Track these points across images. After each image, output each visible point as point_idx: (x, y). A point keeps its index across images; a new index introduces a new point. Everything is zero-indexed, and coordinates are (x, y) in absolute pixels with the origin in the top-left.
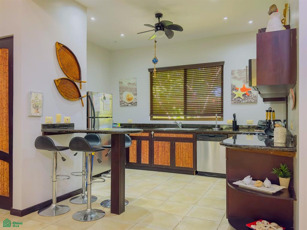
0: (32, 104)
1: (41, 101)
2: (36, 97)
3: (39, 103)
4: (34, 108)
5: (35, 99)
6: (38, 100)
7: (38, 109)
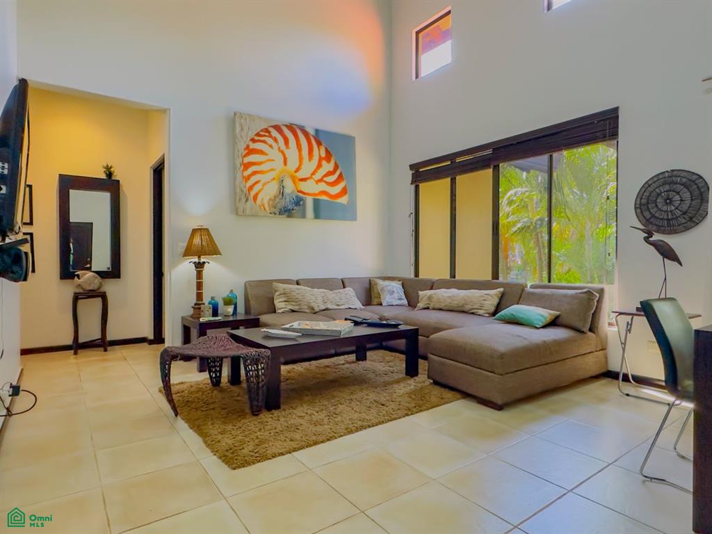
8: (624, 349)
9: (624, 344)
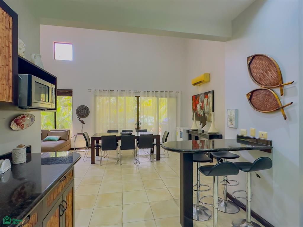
0: (228, 118)
1: (234, 116)
2: (231, 113)
3: (232, 117)
4: (230, 121)
5: (230, 115)
6: (232, 115)
7: (232, 122)
8: (75, 143)
9: (75, 141)
